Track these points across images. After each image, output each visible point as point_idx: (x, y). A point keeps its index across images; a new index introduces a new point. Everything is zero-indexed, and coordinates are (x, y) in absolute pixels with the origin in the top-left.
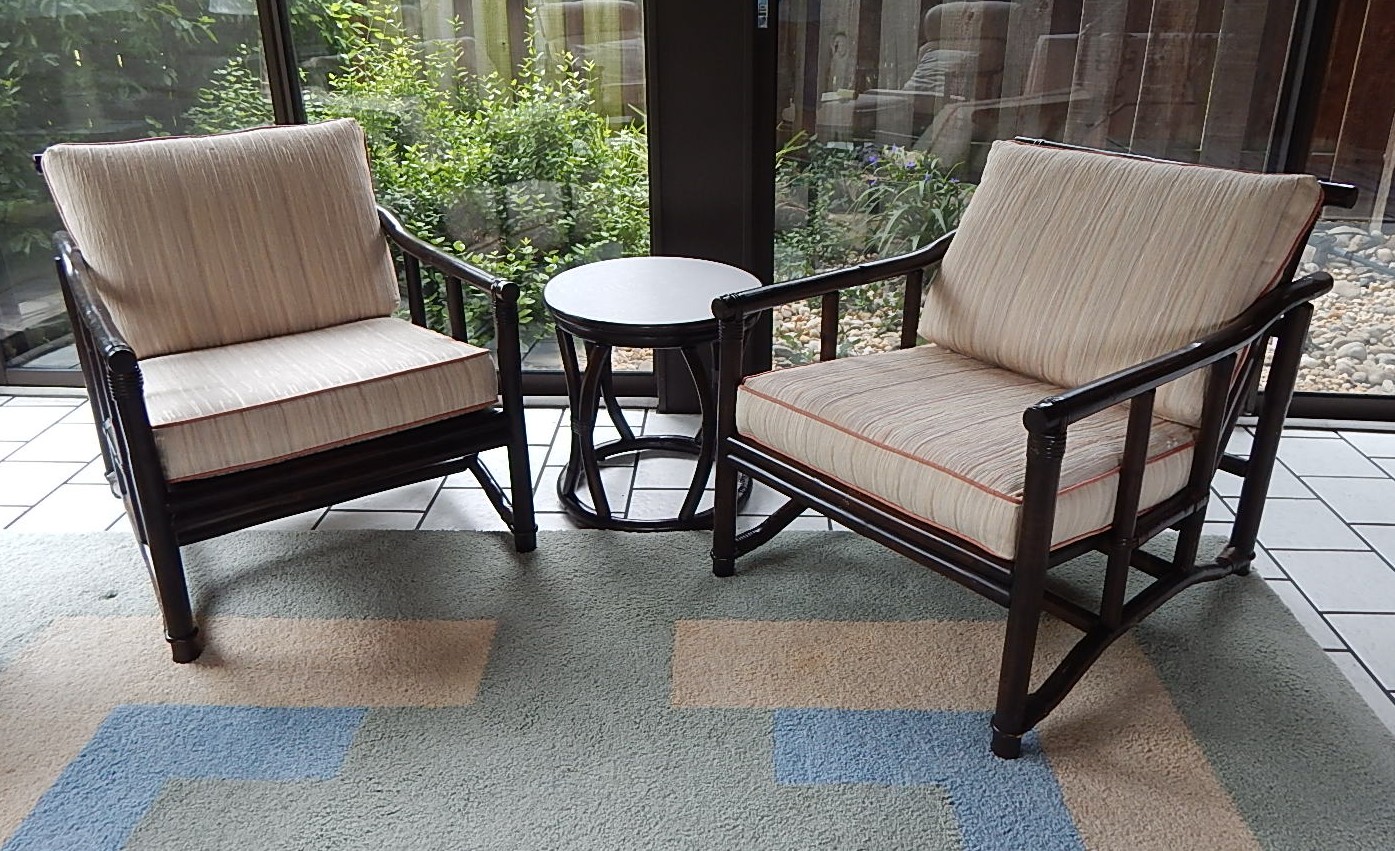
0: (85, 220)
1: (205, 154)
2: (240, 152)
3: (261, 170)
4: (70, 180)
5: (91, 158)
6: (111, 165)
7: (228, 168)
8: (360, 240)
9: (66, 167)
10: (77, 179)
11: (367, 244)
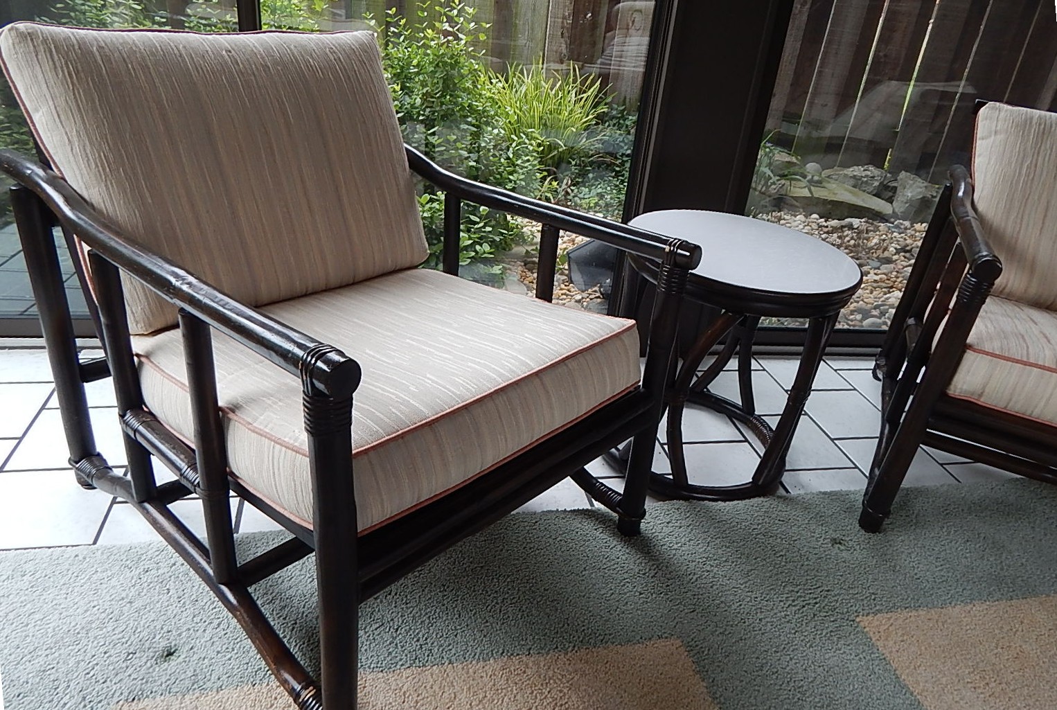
0: (79, 136)
1: (222, 56)
2: (263, 58)
3: (289, 82)
4: (50, 75)
5: (77, 47)
6: (107, 59)
7: (253, 78)
8: (396, 178)
9: (42, 55)
10: (61, 75)
11: (402, 183)
